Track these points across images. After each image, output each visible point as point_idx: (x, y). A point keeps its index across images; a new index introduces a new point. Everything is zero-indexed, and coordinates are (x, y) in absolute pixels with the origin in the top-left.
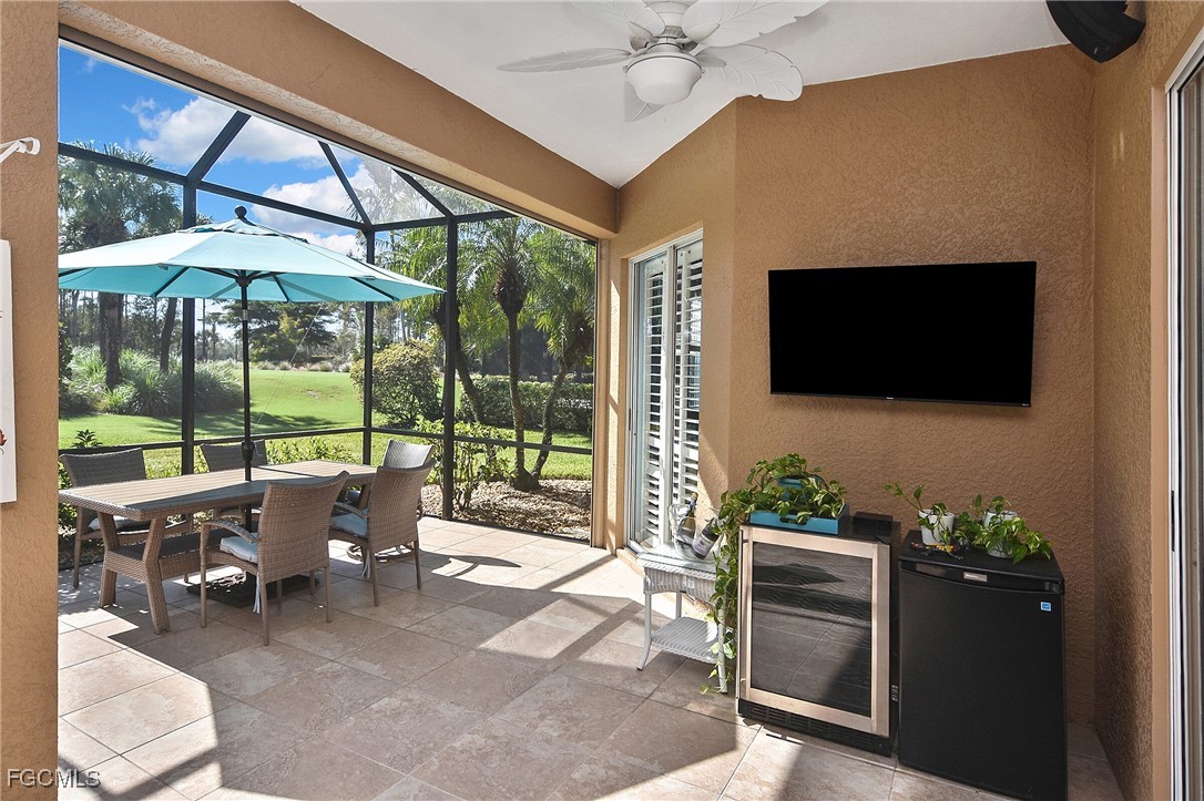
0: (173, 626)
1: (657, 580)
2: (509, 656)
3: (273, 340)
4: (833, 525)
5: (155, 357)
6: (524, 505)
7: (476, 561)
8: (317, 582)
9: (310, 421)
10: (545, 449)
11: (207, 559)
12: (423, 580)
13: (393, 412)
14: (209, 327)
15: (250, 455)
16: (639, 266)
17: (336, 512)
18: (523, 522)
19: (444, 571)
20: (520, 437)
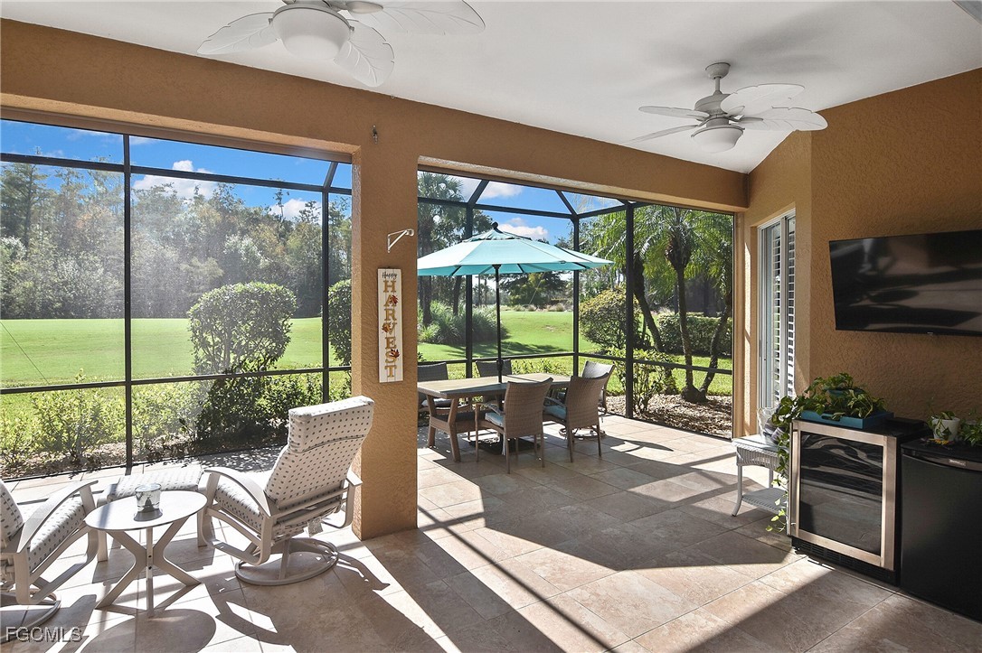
0: (463, 459)
1: (745, 457)
2: (647, 497)
3: (524, 289)
4: (859, 422)
5: (450, 305)
6: (690, 412)
7: (641, 444)
8: (539, 446)
9: (548, 348)
10: (712, 371)
11: (479, 424)
12: (602, 451)
13: (605, 342)
14: (482, 282)
15: (502, 368)
16: (768, 230)
17: (547, 403)
18: (686, 424)
19: (620, 448)
20: (689, 361)
